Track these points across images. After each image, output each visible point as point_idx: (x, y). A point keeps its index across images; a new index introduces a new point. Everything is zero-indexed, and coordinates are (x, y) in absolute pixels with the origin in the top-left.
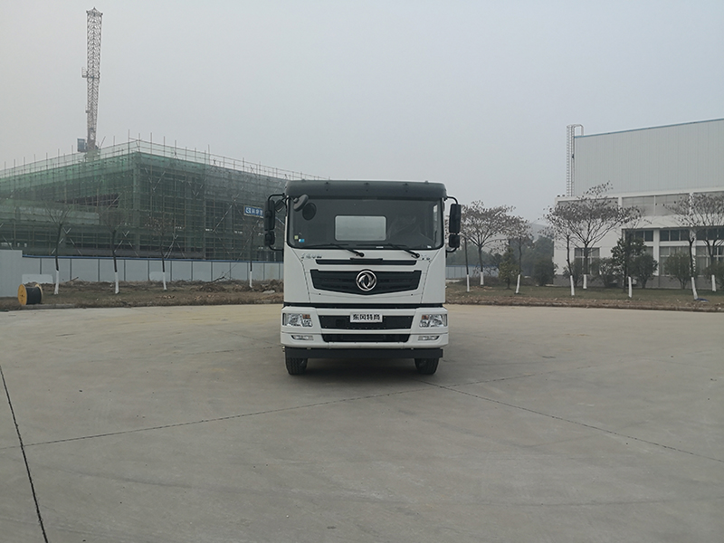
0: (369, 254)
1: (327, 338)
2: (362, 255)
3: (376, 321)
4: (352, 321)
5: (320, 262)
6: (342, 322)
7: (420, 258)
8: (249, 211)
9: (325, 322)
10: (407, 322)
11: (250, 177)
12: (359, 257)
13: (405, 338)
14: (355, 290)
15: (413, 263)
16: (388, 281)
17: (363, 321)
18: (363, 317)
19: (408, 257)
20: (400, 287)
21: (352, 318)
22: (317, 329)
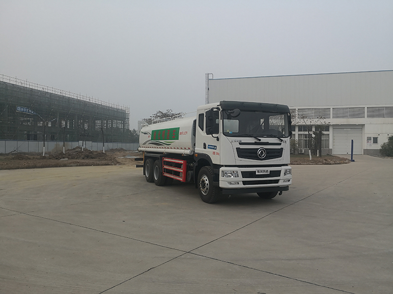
0: (263, 140)
1: (245, 183)
2: (260, 140)
3: (267, 173)
4: (257, 174)
5: (241, 144)
6: (252, 174)
7: (283, 142)
8: (19, 109)
9: (244, 174)
10: (278, 173)
11: (20, 88)
12: (258, 141)
13: (277, 181)
14: (257, 158)
15: (280, 144)
17: (261, 173)
19: (278, 141)
20: (276, 156)
21: (257, 172)
22: (241, 178)
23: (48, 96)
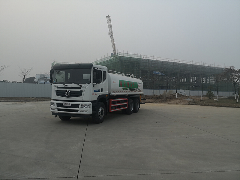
0: (69, 85)
1: (59, 110)
2: (67, 86)
3: (69, 105)
5: (58, 88)
6: (60, 105)
7: (82, 87)
8: (155, 72)
10: (77, 106)
11: (155, 61)
12: (66, 86)
13: (77, 111)
14: (65, 96)
16: (74, 93)
17: (66, 105)
18: (66, 104)
19: (79, 87)
21: (63, 104)
22: (56, 107)
23: (172, 64)
